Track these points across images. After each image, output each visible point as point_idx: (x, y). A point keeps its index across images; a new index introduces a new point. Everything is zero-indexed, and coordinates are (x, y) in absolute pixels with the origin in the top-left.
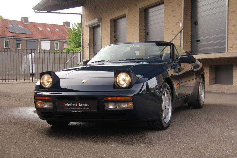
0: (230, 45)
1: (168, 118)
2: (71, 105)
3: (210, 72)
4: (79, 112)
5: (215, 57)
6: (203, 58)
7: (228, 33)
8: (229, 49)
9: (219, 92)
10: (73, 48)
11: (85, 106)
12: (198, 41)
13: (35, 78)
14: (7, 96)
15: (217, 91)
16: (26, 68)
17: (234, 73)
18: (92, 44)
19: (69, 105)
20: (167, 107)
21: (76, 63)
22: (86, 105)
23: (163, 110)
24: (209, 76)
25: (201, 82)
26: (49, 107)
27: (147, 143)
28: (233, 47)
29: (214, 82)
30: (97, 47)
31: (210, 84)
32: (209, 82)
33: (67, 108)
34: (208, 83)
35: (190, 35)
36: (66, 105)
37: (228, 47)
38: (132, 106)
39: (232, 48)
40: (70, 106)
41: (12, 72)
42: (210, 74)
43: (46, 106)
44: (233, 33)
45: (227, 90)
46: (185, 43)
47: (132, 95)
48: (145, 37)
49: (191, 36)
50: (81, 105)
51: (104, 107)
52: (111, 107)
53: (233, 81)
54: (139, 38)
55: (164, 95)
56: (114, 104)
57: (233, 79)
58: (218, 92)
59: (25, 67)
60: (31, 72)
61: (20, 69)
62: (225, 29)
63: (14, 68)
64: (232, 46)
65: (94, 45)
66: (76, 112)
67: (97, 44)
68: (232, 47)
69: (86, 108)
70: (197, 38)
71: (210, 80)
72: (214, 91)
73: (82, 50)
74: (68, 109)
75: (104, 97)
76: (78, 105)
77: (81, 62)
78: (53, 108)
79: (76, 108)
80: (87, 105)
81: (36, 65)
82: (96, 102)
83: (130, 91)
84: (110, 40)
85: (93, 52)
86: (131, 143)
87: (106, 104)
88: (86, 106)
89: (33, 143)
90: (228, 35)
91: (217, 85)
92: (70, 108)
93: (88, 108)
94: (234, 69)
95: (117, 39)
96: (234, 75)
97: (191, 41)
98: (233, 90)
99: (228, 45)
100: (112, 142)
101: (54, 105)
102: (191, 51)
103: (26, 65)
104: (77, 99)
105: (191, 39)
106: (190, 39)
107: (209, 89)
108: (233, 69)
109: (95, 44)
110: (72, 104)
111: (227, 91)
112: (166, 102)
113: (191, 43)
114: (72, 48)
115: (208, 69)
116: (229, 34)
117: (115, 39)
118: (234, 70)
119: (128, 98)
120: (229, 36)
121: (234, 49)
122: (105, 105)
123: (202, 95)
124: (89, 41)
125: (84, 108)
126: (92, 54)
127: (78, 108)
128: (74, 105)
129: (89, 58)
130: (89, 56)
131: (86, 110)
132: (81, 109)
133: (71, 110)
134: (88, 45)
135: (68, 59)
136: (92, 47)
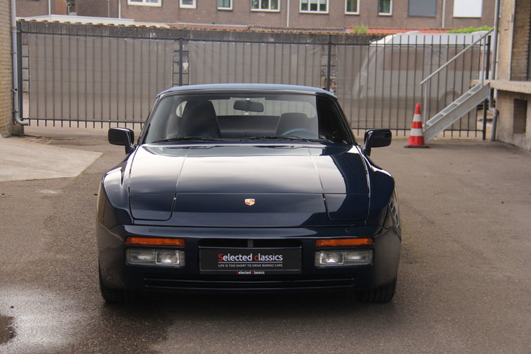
2: (238, 258)
4: (256, 273)
11: (272, 259)
18: (525, 17)
19: (232, 258)
22: (275, 258)
33: (227, 266)
36: (225, 258)
38: (371, 258)
40: (235, 261)
50: (263, 258)
65: (530, 22)
66: (250, 273)
69: (274, 264)
74: (229, 268)
75: (316, 240)
76: (255, 258)
79: (250, 266)
80: (278, 258)
87: (318, 256)
88: (275, 261)
92: (234, 266)
93: (278, 264)
104: (251, 245)
110: (240, 256)
122: (317, 258)
124: (517, 5)
125: (270, 265)
126: (520, 52)
127: (255, 265)
128: (245, 257)
129: (511, 66)
130: (512, 59)
131: (274, 268)
132: (263, 265)
133: (236, 268)
134: (510, 20)
135: (429, 72)
136: (523, 26)
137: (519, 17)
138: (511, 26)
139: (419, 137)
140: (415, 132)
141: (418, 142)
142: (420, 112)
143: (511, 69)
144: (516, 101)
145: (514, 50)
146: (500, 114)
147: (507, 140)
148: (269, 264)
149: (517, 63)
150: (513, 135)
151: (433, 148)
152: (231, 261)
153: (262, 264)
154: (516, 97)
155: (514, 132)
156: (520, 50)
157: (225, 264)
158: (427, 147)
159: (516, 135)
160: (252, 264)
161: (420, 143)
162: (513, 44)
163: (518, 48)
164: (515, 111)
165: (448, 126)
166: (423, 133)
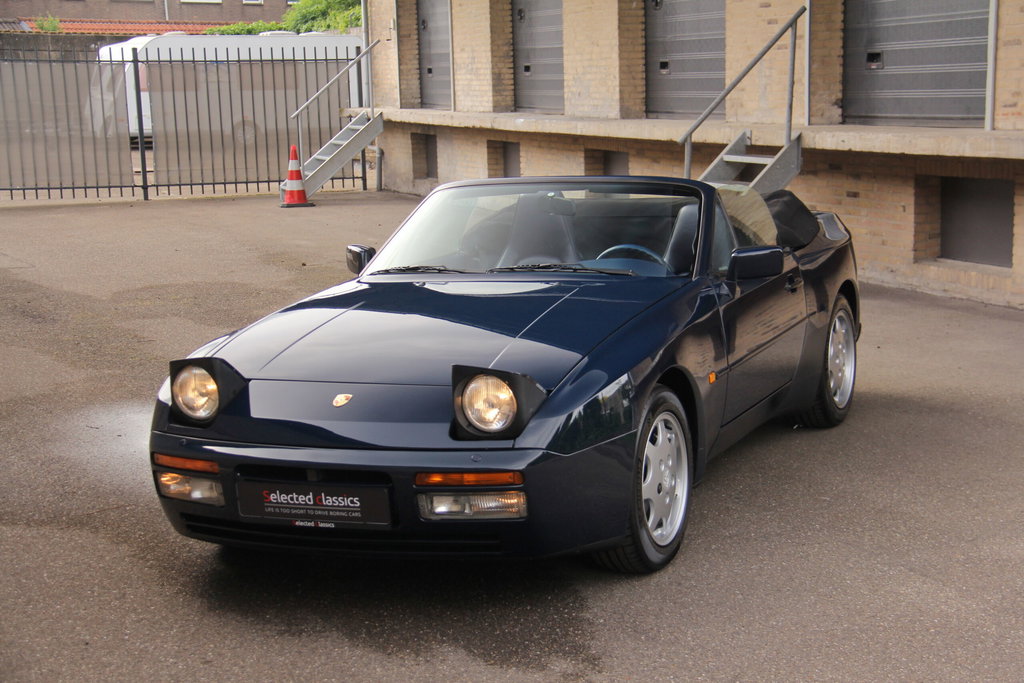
0: (1004, 96)
1: (671, 523)
2: (292, 499)
3: (917, 204)
4: (321, 525)
5: (935, 153)
6: (886, 151)
7: (997, 39)
8: (1000, 111)
9: (955, 298)
10: (329, 6)
11: (344, 504)
12: (874, 57)
13: (157, 179)
14: (39, 317)
15: (945, 291)
16: (109, 113)
17: (1016, 222)
18: (411, 23)
19: (283, 498)
20: (666, 484)
21: (341, 111)
22: (347, 502)
23: (648, 501)
24: (916, 222)
25: (841, 319)
26: (207, 494)
27: (576, 651)
28: (1015, 105)
29: (937, 249)
30: (433, 38)
31: (916, 260)
32: (915, 250)
33: (277, 510)
34: (911, 255)
35: (839, 25)
36: (273, 497)
37: (997, 104)
38: (524, 507)
39: (1014, 109)
40: (289, 503)
41: (51, 131)
42: (917, 213)
43: (197, 495)
44: (1019, 44)
45: (988, 290)
46: (814, 66)
47: (521, 466)
48: (646, 15)
49: (844, 30)
50: (329, 501)
51: (415, 508)
52: (442, 507)
53: (1010, 255)
54: (619, 20)
55: (654, 441)
56: (451, 499)
57: (1011, 245)
58: (948, 295)
59: (107, 105)
60: (134, 129)
61: (87, 112)
62: (988, 13)
63: (55, 107)
64: (1014, 100)
65: (418, 29)
66: (312, 524)
67: (431, 25)
68: (1011, 106)
69: (348, 511)
70: (871, 41)
71: (916, 242)
72: (934, 290)
73: (366, 53)
74: (282, 514)
75: (417, 473)
76: (318, 502)
77: (361, 105)
78: (222, 502)
79: (311, 512)
80: (352, 502)
81: (157, 95)
82: (386, 491)
83: (513, 449)
84: (488, 16)
85: (416, 62)
86: (516, 652)
87: (422, 500)
88: (348, 506)
89: (151, 649)
90: (996, 49)
91: (949, 261)
92: (287, 511)
93: (355, 511)
94: (1016, 201)
95: (520, 11)
96: (1016, 230)
97: (844, 57)
98: (1013, 294)
99: (997, 91)
100: (446, 648)
101: (227, 492)
102: (842, 100)
103: (109, 98)
104: (312, 477)
105: (844, 47)
106: (840, 44)
107: (915, 282)
108: (1014, 204)
109: (424, 22)
110: (295, 496)
111: (986, 296)
112: (663, 468)
113: (845, 65)
114: (322, 7)
115: (911, 191)
116: (1000, 43)
117: (512, 9)
118: (1016, 208)
119: (506, 477)
120: (1001, 54)
121: (1019, 114)
122: (420, 504)
123: (841, 370)
124: (398, 7)
125: (343, 514)
126: (410, 70)
127: (320, 512)
128: (302, 498)
129: (400, 90)
130: (400, 80)
131: (348, 518)
132: (331, 513)
133: (290, 515)
134: (392, 26)
135: (305, 98)
136: (410, 36)
137: (402, 22)
138: (394, 34)
139: (299, 191)
140: (291, 185)
141: (299, 198)
142: (296, 157)
143: (401, 94)
144: (414, 136)
145: (402, 67)
146: (386, 155)
147: (404, 189)
148: (340, 511)
149: (408, 84)
150: (413, 182)
151: (320, 205)
152: (282, 503)
153: (329, 511)
154: (414, 131)
155: (415, 178)
156: (410, 67)
157: (275, 507)
158: (312, 205)
159: (418, 181)
160: (314, 510)
161: (301, 200)
162: (399, 60)
163: (406, 64)
164: (413, 149)
165: (337, 172)
166: (303, 184)
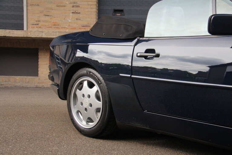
0: (31, 21)
7: (27, 3)
8: (30, 26)
17: (40, 60)
28: (38, 24)
37: (29, 24)
39: (37, 26)
44: (38, 5)
57: (38, 68)
64: (36, 23)
94: (39, 54)
96: (39, 63)
98: (39, 83)
99: (29, 20)
116: (29, 5)
118: (39, 56)
120: (29, 8)
121: (40, 27)
